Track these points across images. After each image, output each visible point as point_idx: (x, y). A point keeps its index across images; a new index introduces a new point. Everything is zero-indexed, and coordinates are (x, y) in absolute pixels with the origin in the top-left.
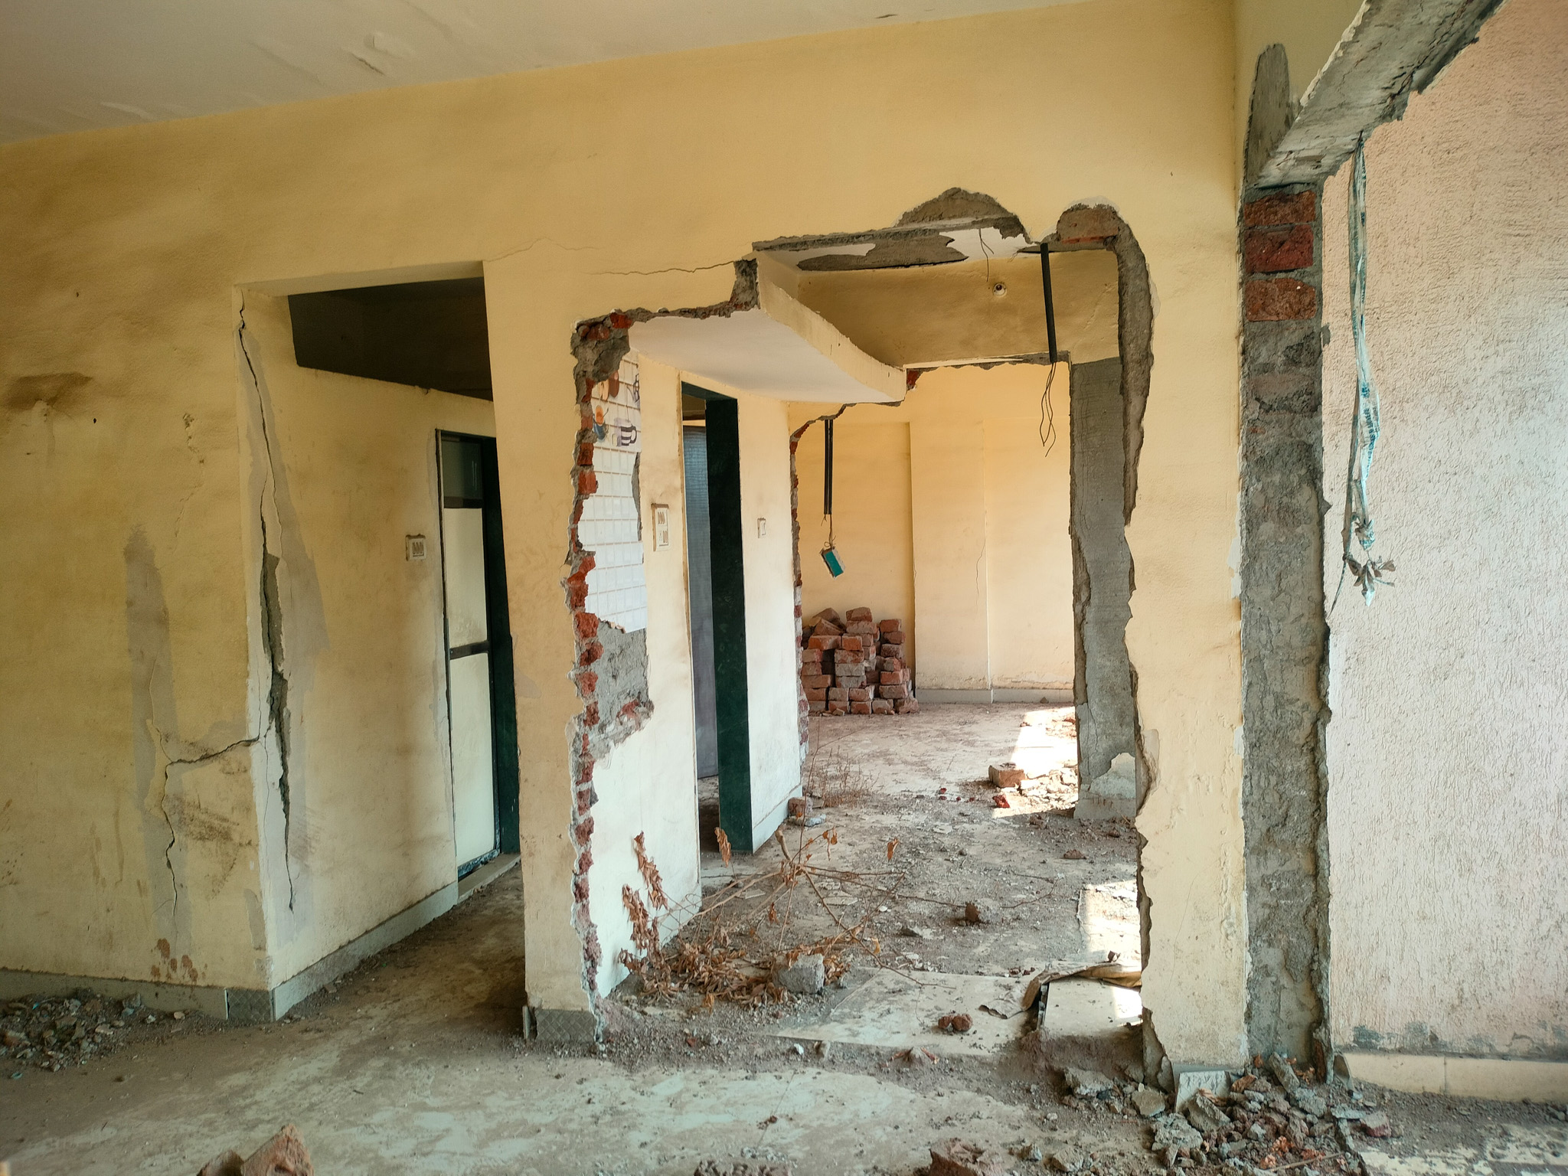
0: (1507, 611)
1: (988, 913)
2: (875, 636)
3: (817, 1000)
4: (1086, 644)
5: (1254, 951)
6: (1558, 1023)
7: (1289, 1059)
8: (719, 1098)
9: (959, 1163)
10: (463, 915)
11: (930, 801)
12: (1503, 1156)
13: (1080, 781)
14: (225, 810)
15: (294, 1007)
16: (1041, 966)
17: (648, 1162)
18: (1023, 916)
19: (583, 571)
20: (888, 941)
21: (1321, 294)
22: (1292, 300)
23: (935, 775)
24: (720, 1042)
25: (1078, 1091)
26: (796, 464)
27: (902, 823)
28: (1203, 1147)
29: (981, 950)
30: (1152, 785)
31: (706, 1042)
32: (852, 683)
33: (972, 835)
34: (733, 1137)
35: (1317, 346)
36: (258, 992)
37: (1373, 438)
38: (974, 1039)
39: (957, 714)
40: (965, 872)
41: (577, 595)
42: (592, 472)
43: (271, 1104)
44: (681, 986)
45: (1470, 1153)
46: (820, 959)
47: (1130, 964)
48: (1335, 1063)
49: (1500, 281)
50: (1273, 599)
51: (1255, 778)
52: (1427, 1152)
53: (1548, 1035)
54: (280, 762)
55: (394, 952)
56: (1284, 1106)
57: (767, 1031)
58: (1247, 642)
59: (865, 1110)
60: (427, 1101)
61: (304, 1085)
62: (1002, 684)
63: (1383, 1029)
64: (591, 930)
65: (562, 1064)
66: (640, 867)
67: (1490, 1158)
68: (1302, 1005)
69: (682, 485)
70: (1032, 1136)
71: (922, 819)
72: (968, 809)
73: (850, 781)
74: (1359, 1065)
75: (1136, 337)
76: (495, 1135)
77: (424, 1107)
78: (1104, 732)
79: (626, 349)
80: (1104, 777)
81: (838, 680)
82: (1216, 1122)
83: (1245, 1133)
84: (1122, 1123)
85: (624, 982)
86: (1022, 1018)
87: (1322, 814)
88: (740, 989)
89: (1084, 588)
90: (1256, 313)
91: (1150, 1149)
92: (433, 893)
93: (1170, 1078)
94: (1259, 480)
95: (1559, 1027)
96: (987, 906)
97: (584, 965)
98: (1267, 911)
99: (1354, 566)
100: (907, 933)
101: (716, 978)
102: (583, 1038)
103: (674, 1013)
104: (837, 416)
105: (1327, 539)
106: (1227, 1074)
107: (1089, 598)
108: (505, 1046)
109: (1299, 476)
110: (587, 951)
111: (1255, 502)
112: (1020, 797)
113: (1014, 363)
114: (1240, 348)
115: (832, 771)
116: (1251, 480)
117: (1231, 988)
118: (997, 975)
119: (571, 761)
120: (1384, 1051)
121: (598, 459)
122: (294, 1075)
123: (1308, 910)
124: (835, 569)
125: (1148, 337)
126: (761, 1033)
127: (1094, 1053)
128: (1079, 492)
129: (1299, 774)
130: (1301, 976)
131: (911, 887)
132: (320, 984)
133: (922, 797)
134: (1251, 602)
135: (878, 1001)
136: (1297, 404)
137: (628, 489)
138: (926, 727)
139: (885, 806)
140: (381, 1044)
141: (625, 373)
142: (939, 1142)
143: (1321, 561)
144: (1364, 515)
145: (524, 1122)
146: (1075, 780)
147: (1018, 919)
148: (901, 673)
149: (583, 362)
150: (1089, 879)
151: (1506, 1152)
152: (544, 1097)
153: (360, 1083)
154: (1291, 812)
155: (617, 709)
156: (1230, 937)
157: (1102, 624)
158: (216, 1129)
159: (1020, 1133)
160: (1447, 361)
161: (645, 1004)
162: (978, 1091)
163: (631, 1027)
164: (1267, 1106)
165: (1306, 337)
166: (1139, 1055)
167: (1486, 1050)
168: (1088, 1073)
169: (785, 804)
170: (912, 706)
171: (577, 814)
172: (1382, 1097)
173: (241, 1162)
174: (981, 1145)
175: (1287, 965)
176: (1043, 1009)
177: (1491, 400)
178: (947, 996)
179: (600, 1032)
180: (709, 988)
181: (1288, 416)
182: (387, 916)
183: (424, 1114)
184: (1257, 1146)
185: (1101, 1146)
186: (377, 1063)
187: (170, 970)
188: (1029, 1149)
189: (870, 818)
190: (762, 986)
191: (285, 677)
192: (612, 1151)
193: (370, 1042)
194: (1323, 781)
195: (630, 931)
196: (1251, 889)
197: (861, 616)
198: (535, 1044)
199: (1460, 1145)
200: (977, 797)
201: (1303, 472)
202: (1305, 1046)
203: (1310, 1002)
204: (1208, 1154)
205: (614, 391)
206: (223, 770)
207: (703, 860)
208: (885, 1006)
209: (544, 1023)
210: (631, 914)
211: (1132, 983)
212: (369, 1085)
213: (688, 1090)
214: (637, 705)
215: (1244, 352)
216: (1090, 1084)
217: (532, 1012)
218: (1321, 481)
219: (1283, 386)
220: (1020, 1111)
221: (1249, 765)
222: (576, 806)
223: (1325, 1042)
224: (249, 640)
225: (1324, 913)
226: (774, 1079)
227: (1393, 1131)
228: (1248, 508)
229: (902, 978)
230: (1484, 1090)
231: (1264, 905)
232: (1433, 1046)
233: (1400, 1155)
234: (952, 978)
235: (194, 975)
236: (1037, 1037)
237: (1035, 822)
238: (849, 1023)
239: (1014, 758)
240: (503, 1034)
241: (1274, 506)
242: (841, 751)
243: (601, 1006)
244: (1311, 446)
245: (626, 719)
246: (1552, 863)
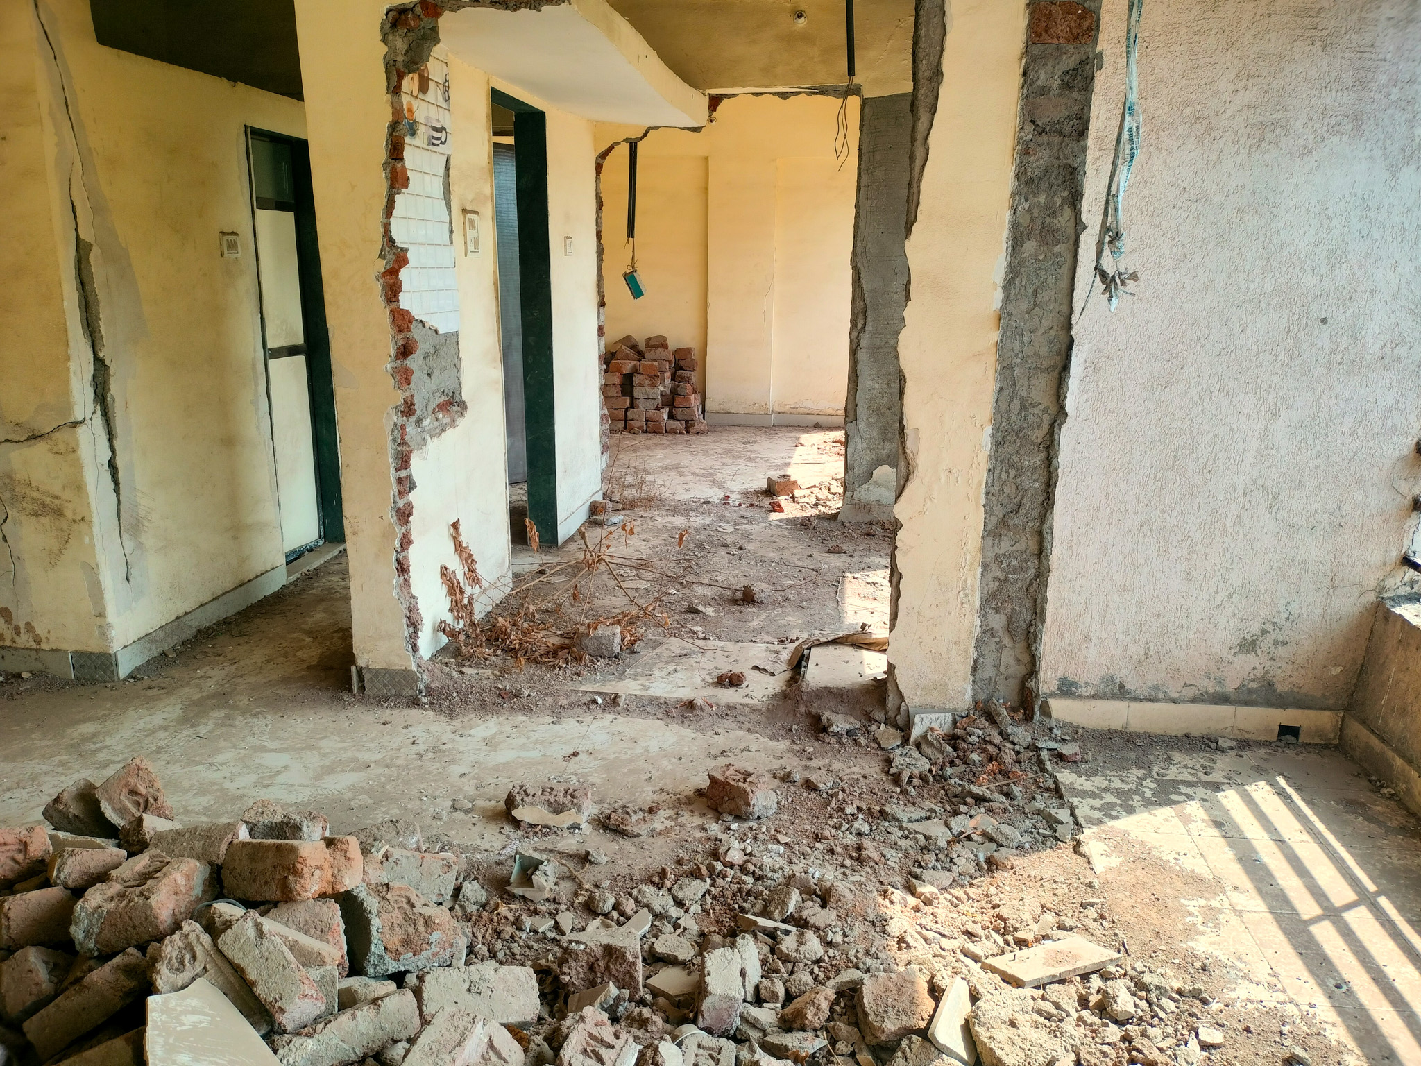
0: (1224, 328)
1: (762, 595)
2: (670, 362)
3: (614, 662)
4: (859, 368)
5: (984, 617)
6: (1220, 674)
7: (1004, 704)
8: (528, 738)
9: (732, 783)
10: (292, 594)
11: (716, 506)
12: (1166, 775)
13: (845, 490)
14: (56, 488)
15: (136, 668)
16: (805, 636)
17: (467, 788)
18: (791, 597)
19: (397, 267)
20: (676, 617)
21: (1099, 19)
22: (1073, 24)
23: (720, 485)
24: (529, 695)
25: (831, 729)
26: (601, 186)
27: (690, 524)
28: (930, 771)
29: (754, 624)
30: (911, 477)
31: (518, 695)
32: (649, 405)
33: (751, 534)
34: (541, 768)
35: (1090, 72)
36: (101, 655)
37: (1133, 155)
38: (747, 691)
39: (741, 435)
40: (743, 563)
41: (391, 290)
42: (403, 166)
43: (120, 747)
44: (495, 651)
45: (1141, 773)
46: (618, 629)
47: (879, 631)
48: (1041, 706)
49: (1257, 17)
50: (1028, 313)
51: (997, 471)
52: (1108, 772)
53: (1211, 684)
54: (107, 445)
55: (229, 623)
56: (997, 739)
57: (570, 686)
58: (1002, 351)
59: (654, 746)
60: (266, 744)
61: (151, 732)
62: (782, 410)
63: (1081, 680)
64: (413, 601)
65: (387, 714)
66: (456, 551)
67: (1156, 776)
68: (1018, 661)
69: (492, 193)
70: (793, 765)
71: (708, 520)
72: (748, 513)
73: (645, 488)
74: (1061, 709)
75: (929, 54)
76: (330, 770)
77: (264, 749)
78: (869, 447)
79: (436, 40)
80: (866, 486)
81: (636, 402)
82: (942, 752)
83: (965, 760)
84: (866, 754)
85: (443, 648)
86: (788, 675)
87: (1050, 503)
88: (547, 654)
89: (861, 316)
90: (1039, 35)
91: (887, 773)
92: (262, 574)
93: (906, 719)
94: (1026, 200)
95: (1220, 677)
96: (762, 589)
97: (408, 631)
98: (997, 584)
99: (1103, 275)
100: (692, 610)
101: (526, 645)
102: (407, 692)
103: (488, 673)
104: (641, 138)
105: (1080, 258)
106: (953, 715)
107: (865, 325)
108: (335, 699)
109: (1062, 197)
110: (409, 618)
111: (1021, 221)
112: (793, 504)
113: (810, 94)
114: (1022, 70)
115: (629, 480)
116: (1020, 199)
117: (962, 647)
118: (768, 643)
119: (390, 449)
120: (1081, 697)
121: (408, 154)
122: (141, 724)
123: (1031, 583)
124: (636, 292)
125: (939, 53)
126: (565, 688)
127: (846, 700)
128: (862, 225)
129: (1035, 469)
130: (1020, 638)
131: (697, 574)
132: (160, 650)
133: (709, 502)
134: (1010, 315)
135: (667, 663)
136: (1067, 128)
137: (438, 190)
138: (714, 446)
139: (675, 510)
140: (222, 698)
141: (434, 69)
142: (716, 768)
143: (1073, 277)
144: (1117, 228)
145: (356, 760)
146: (841, 490)
147: (787, 599)
148: (692, 397)
149: (393, 50)
150: (849, 568)
151: (1168, 772)
152: (372, 740)
153: (203, 730)
154: (1024, 501)
155: (432, 406)
156: (964, 605)
157: (874, 350)
158: (69, 769)
159: (783, 762)
160: (1202, 93)
161: (463, 666)
162: (749, 730)
163: (451, 683)
164: (984, 740)
165: (1082, 63)
166: (882, 702)
167: (1161, 696)
168: (840, 716)
169: (587, 505)
170: (702, 427)
171: (397, 498)
172: (1076, 732)
173: (95, 788)
174: (750, 770)
175: (1009, 629)
176: (805, 667)
177: (1235, 133)
178: (725, 659)
179: (422, 687)
180: (520, 653)
181: (1058, 139)
182: (220, 592)
183: (264, 755)
184: (974, 769)
185: (848, 771)
186: (217, 714)
187: (15, 636)
188: (790, 773)
189: (662, 520)
190: (566, 651)
191: (107, 362)
192: (435, 781)
193: (211, 697)
194: (1054, 475)
195: (448, 605)
196: (985, 566)
197: (658, 343)
198: (363, 698)
199: (1134, 768)
200: (756, 503)
201: (1066, 194)
202: (1018, 693)
203: (1025, 658)
204: (934, 776)
205: (424, 86)
206: (51, 451)
207: (513, 552)
208: (672, 667)
209: (371, 680)
210: (449, 590)
211: (880, 647)
212: (211, 732)
213: (502, 733)
214: (451, 404)
215: (1024, 74)
216: (841, 723)
217: (360, 671)
218: (1080, 203)
219: (1055, 110)
220: (783, 745)
221: (993, 461)
222: (396, 490)
223: (1035, 689)
224: (68, 324)
225: (1044, 586)
226: (577, 724)
227: (1083, 758)
228: (1015, 227)
229: (687, 645)
230: (1156, 728)
231: (995, 579)
232: (1121, 693)
233: (1087, 775)
234: (729, 645)
235: (38, 640)
236: (799, 688)
237: (805, 523)
238: (642, 680)
239: (789, 471)
240: (333, 690)
241: (1038, 226)
242: (638, 464)
243: (423, 665)
244: (1075, 169)
245: (441, 416)
246: (1232, 546)
